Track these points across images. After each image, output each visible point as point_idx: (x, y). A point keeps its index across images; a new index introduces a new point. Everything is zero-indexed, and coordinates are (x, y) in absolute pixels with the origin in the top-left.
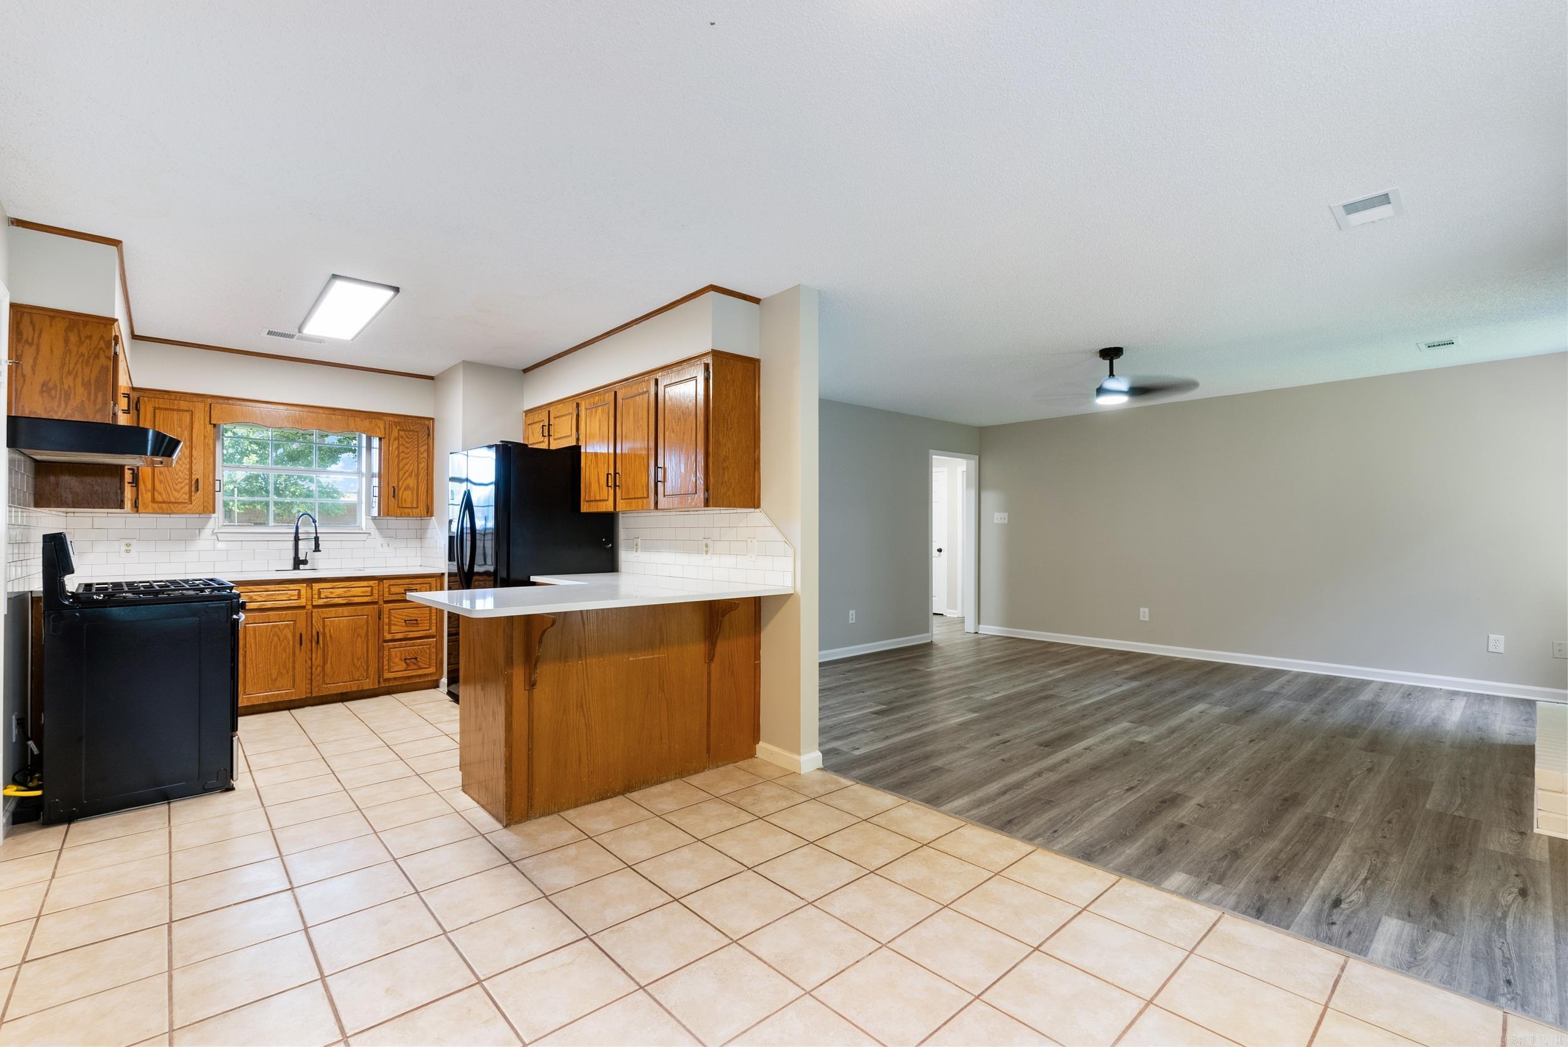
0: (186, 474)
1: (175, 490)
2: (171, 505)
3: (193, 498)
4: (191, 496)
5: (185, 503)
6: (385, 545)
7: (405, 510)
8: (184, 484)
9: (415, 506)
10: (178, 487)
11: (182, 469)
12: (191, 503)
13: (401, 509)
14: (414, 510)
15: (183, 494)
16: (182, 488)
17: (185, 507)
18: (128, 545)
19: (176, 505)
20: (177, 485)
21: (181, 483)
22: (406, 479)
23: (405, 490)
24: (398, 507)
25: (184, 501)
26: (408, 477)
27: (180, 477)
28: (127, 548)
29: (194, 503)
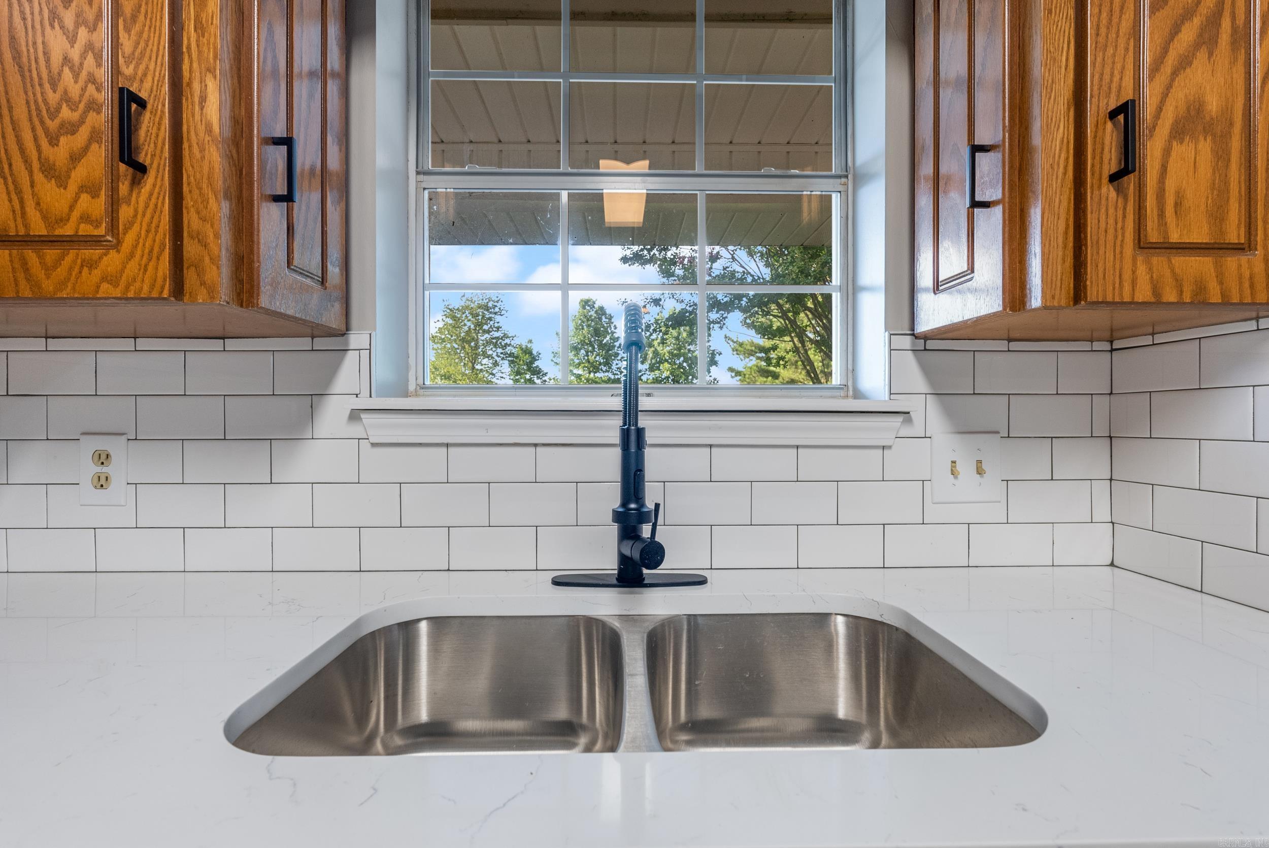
0: (92, 79)
1: (49, 170)
2: (31, 256)
3: (125, 212)
4: (114, 203)
5: (94, 241)
6: (966, 469)
7: (1180, 262)
8: (84, 133)
9: (1234, 234)
10: (59, 154)
11: (75, 54)
12: (117, 246)
13: (1159, 261)
14: (1231, 262)
15: (82, 189)
16: (75, 158)
17: (91, 265)
18: (103, 458)
19: (51, 254)
20: (54, 141)
21: (71, 128)
22: (1185, 62)
23: (1179, 132)
24: (1142, 245)
25: (86, 229)
26: (1197, 46)
27: (66, 98)
28: (99, 469)
29: (129, 240)
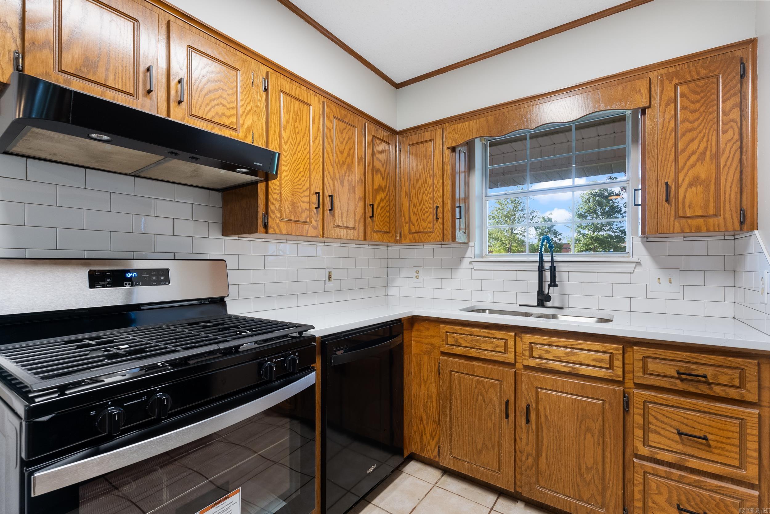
0: (430, 203)
1: (423, 220)
2: (421, 235)
3: (435, 226)
4: (434, 225)
5: (430, 232)
6: (664, 281)
7: (690, 221)
8: (429, 213)
9: (712, 211)
10: (425, 217)
11: (427, 199)
12: (434, 232)
13: (683, 222)
14: (711, 220)
15: (428, 223)
16: (427, 217)
17: (430, 236)
18: (417, 272)
19: (424, 234)
20: (424, 215)
21: (427, 212)
22: (693, 166)
23: (690, 185)
24: (677, 217)
25: (429, 230)
26: (697, 161)
27: (426, 207)
28: (417, 275)
29: (436, 231)
